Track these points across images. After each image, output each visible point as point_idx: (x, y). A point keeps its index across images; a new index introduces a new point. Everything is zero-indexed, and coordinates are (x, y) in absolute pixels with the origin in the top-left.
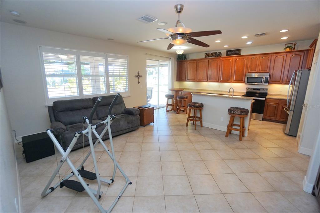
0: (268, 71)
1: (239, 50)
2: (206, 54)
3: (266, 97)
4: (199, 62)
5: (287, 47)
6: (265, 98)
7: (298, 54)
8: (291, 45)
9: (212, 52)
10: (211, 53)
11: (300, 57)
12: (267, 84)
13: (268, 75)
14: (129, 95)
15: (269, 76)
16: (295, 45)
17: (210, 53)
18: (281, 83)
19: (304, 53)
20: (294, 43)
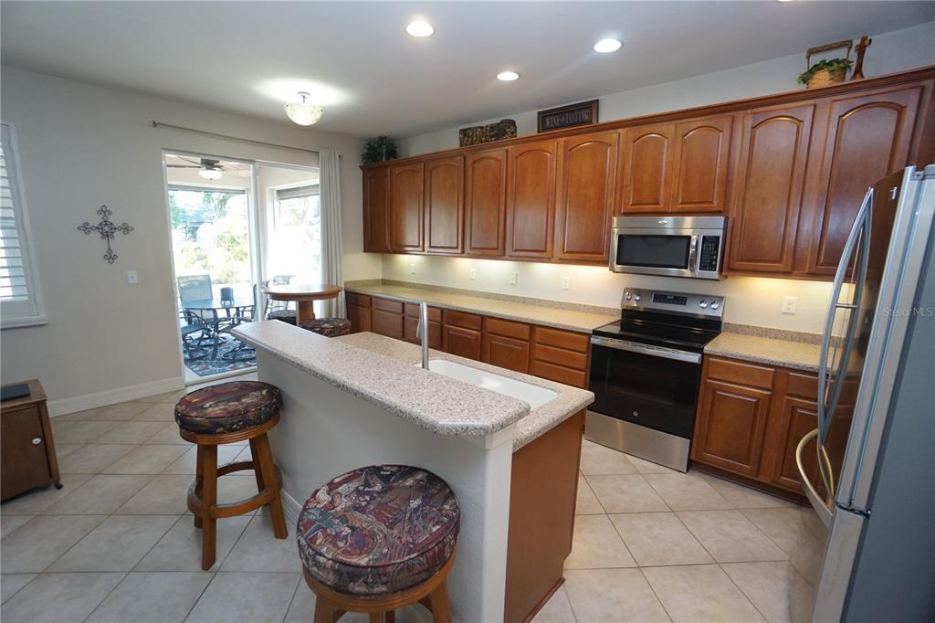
0: (715, 205)
1: (592, 106)
2: (464, 132)
3: (708, 348)
4: (434, 168)
5: (817, 68)
6: (700, 350)
7: (881, 99)
8: (840, 54)
9: (484, 124)
10: (482, 128)
11: (895, 114)
12: (715, 274)
13: (715, 226)
14: (42, 317)
15: (720, 233)
16: (861, 50)
17: (476, 128)
18: (787, 274)
19: (923, 89)
20: (857, 42)
